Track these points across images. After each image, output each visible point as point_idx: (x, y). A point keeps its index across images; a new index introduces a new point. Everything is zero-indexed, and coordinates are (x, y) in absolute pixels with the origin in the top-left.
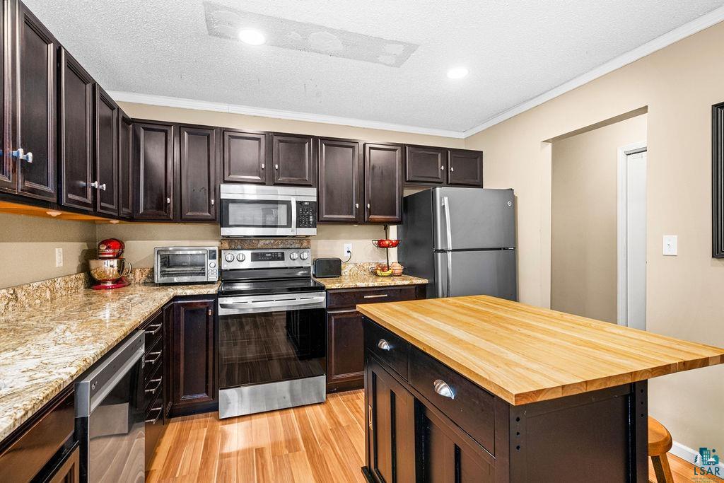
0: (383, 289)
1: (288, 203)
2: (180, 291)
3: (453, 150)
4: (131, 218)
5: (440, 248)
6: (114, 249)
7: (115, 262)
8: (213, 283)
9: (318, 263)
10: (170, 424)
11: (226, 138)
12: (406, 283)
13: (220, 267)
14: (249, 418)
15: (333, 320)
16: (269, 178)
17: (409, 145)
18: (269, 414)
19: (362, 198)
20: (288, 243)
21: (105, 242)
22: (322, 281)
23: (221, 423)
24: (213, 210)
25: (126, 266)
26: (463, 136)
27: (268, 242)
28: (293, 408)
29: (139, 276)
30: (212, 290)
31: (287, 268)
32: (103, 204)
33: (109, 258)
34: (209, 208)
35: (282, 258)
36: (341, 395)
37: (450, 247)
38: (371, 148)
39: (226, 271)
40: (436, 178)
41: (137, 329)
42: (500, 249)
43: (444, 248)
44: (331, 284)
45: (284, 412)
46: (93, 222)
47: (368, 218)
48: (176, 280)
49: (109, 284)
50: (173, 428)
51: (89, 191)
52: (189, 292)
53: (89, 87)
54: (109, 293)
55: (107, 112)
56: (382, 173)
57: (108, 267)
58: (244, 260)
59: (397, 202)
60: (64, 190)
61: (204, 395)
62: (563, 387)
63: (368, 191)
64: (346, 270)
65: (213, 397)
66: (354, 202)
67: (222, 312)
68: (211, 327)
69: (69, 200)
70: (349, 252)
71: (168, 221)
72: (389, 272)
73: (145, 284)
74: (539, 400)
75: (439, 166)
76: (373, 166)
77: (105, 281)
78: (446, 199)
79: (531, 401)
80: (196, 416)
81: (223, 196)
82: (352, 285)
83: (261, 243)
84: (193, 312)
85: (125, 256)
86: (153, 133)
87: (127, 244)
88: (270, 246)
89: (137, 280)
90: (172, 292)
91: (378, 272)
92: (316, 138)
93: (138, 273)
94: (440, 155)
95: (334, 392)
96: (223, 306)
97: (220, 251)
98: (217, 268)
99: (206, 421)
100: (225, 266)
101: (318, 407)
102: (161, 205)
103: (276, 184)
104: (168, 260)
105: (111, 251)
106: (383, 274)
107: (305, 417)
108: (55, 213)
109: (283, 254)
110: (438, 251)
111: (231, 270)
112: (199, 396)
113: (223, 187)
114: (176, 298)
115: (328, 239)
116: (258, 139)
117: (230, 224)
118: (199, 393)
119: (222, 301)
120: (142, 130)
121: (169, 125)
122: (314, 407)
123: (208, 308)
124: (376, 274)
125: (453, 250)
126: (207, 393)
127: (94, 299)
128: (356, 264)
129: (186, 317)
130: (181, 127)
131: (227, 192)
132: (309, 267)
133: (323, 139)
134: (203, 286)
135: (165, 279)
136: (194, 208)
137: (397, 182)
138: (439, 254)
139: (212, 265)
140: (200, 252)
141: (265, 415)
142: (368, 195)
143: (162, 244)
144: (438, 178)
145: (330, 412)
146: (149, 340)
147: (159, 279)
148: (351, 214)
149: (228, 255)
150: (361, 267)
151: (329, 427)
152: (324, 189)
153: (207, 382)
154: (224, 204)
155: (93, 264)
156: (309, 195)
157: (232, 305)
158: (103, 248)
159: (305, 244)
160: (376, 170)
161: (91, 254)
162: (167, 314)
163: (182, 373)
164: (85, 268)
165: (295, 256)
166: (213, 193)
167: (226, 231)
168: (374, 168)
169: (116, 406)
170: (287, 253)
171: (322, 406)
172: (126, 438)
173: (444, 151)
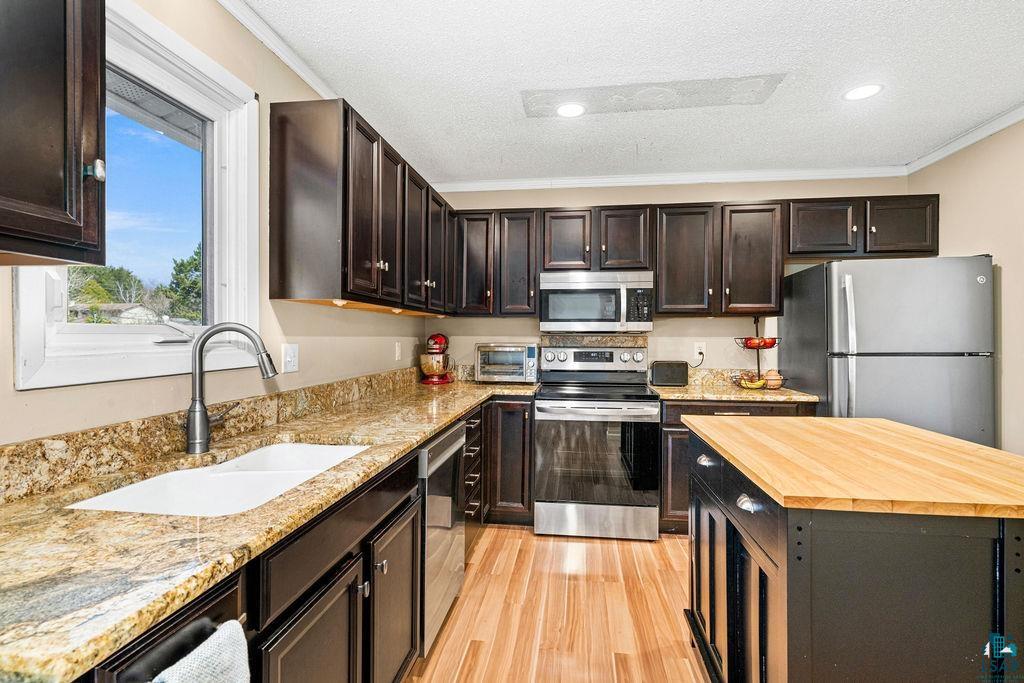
0: (743, 405)
1: (616, 292)
2: (499, 391)
3: (875, 200)
4: (454, 314)
5: (836, 350)
6: (440, 344)
7: (440, 358)
8: (531, 384)
9: (657, 366)
10: (487, 529)
11: (547, 219)
12: (782, 398)
13: (539, 366)
14: (566, 539)
15: (670, 440)
16: (595, 261)
17: (796, 201)
18: (588, 540)
19: (718, 282)
20: (618, 341)
21: (432, 337)
22: (658, 390)
23: (536, 538)
24: (532, 303)
25: (451, 363)
26: (904, 171)
27: (594, 339)
28: (617, 539)
29: (460, 374)
30: (529, 392)
31: (616, 371)
32: (434, 301)
33: (437, 353)
34: (529, 301)
35: (610, 359)
36: (680, 538)
37: (853, 348)
38: (732, 212)
39: (546, 372)
40: (843, 245)
41: (459, 420)
42: (962, 354)
43: (844, 351)
44: (669, 394)
45: (606, 541)
46: (424, 317)
47: (727, 307)
48: (497, 378)
49: (435, 379)
50: (489, 534)
51: (423, 288)
52: (506, 392)
53: (424, 191)
54: (435, 388)
55: (437, 207)
56: (750, 245)
57: (434, 362)
58: (567, 361)
59: (773, 284)
60: (406, 291)
61: (520, 505)
62: (854, 500)
63: (727, 270)
64: (695, 378)
65: (529, 509)
66: (706, 287)
67: (539, 416)
68: (527, 432)
69: (410, 300)
70: (701, 353)
71: (487, 315)
72: (760, 383)
73: (467, 381)
74: (817, 507)
75: (849, 227)
76: (736, 235)
77: (432, 376)
78: (848, 279)
79: (806, 506)
80: (512, 526)
81: (543, 286)
82: (698, 396)
83: (587, 340)
84: (511, 413)
85: (448, 352)
86: (476, 223)
87: (452, 339)
88: (596, 344)
89: (460, 378)
90: (490, 391)
91: (743, 382)
92: (653, 208)
93: (460, 370)
94: (850, 210)
95: (672, 533)
96: (540, 410)
97: (540, 349)
98: (536, 366)
99: (521, 533)
100: (545, 366)
101: (648, 544)
102: (482, 299)
103: (603, 269)
104: (488, 357)
105: (437, 346)
106: (750, 385)
107: (630, 551)
108: (397, 311)
109: (611, 354)
110: (834, 355)
111: (552, 371)
112: (516, 505)
113: (543, 275)
114: (493, 397)
115: (672, 335)
116: (583, 217)
117: (551, 318)
118: (515, 502)
119: (539, 404)
120: (466, 221)
121: (489, 212)
122: (643, 544)
123: (524, 411)
124: (739, 385)
125: (858, 355)
126: (523, 504)
127: (425, 392)
128: (711, 371)
129: (503, 420)
130: (502, 213)
131: (548, 282)
132: (645, 373)
133: (662, 207)
134: (521, 387)
135: (485, 378)
136: (513, 302)
137: (774, 256)
138: (836, 360)
139: (531, 364)
140: (520, 349)
141: (584, 540)
142: (727, 275)
143: (483, 340)
144: (847, 245)
145: (662, 554)
146: (469, 433)
147: (480, 377)
148: (702, 302)
149: (548, 354)
150: (719, 374)
151: (657, 567)
152: (664, 272)
153: (523, 491)
154: (544, 295)
155: (423, 358)
156: (644, 280)
157: (551, 410)
158: (431, 342)
159: (640, 342)
160: (740, 241)
161: (422, 349)
162: (485, 413)
163: (499, 477)
164: (417, 363)
165: (626, 356)
166: (532, 283)
167: (546, 326)
168: (736, 238)
169: (440, 498)
170: (617, 353)
171: (653, 545)
172: (450, 532)
173: (858, 203)
